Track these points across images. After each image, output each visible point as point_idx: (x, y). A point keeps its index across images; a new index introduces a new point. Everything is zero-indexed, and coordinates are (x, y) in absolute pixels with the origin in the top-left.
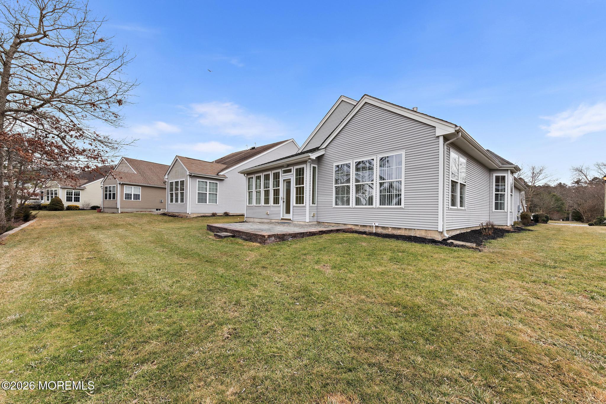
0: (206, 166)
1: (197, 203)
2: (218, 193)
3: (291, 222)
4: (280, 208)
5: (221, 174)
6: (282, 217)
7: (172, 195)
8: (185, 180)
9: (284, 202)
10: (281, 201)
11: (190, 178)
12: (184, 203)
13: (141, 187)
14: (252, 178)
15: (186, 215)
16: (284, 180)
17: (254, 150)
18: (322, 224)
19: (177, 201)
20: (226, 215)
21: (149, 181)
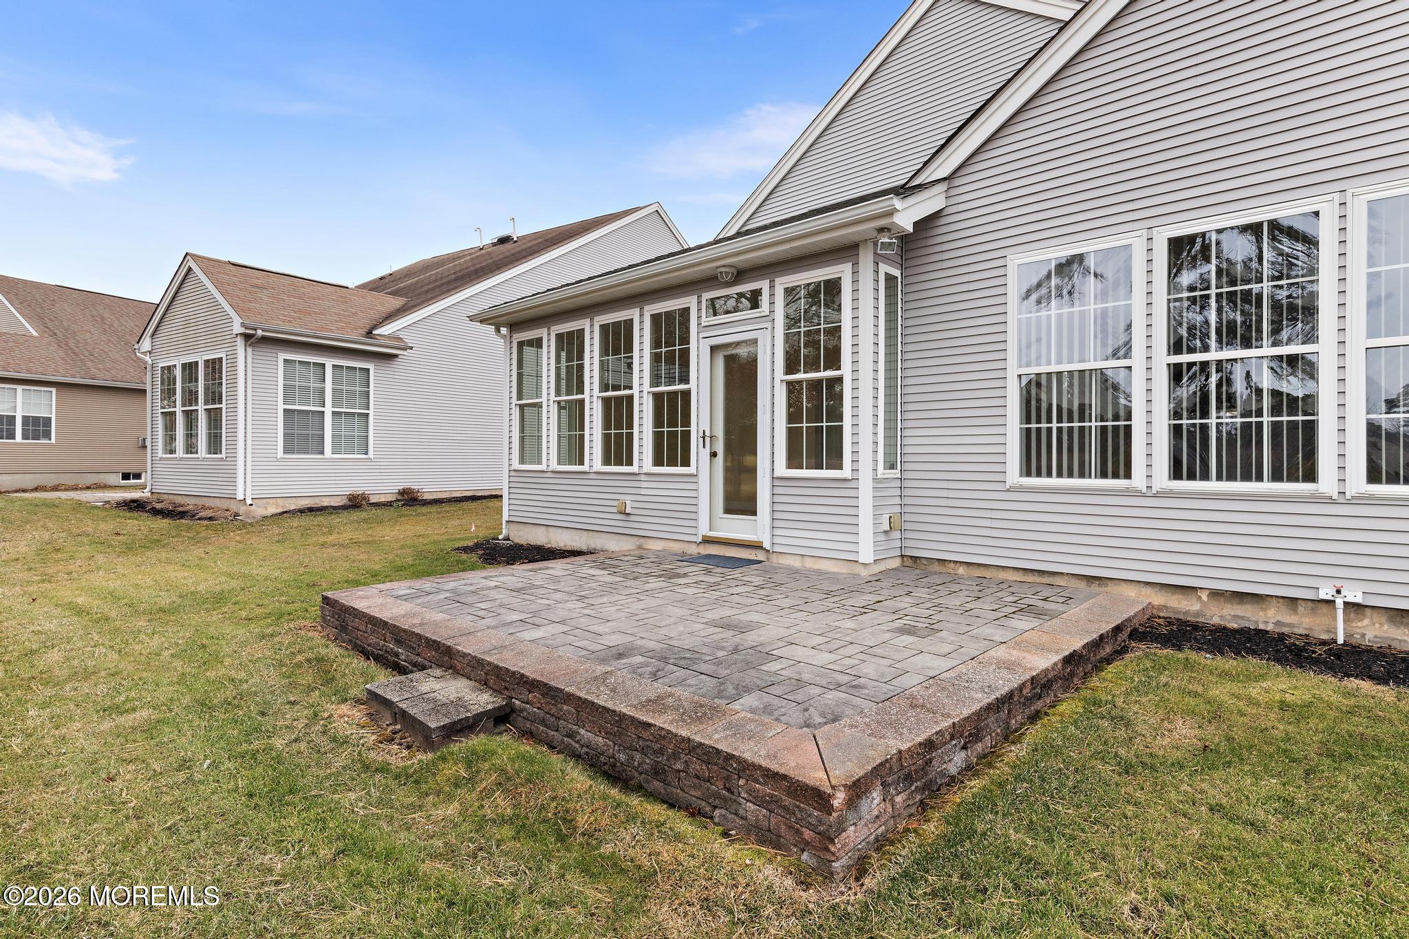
0: (319, 298)
1: (280, 453)
2: (371, 412)
3: (761, 556)
4: (693, 486)
5: (385, 330)
6: (704, 530)
7: (170, 417)
8: (223, 355)
9: (714, 455)
10: (699, 453)
11: (249, 350)
12: (223, 455)
13: (54, 390)
14: (538, 343)
15: (233, 507)
16: (714, 349)
17: (507, 246)
18: (936, 567)
19: (191, 448)
20: (409, 499)
21: (90, 364)
